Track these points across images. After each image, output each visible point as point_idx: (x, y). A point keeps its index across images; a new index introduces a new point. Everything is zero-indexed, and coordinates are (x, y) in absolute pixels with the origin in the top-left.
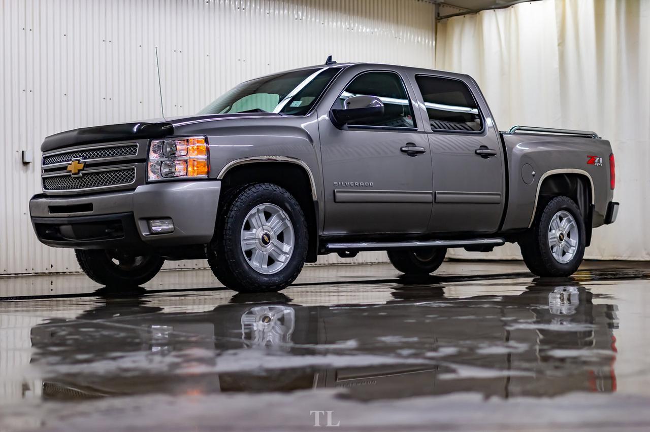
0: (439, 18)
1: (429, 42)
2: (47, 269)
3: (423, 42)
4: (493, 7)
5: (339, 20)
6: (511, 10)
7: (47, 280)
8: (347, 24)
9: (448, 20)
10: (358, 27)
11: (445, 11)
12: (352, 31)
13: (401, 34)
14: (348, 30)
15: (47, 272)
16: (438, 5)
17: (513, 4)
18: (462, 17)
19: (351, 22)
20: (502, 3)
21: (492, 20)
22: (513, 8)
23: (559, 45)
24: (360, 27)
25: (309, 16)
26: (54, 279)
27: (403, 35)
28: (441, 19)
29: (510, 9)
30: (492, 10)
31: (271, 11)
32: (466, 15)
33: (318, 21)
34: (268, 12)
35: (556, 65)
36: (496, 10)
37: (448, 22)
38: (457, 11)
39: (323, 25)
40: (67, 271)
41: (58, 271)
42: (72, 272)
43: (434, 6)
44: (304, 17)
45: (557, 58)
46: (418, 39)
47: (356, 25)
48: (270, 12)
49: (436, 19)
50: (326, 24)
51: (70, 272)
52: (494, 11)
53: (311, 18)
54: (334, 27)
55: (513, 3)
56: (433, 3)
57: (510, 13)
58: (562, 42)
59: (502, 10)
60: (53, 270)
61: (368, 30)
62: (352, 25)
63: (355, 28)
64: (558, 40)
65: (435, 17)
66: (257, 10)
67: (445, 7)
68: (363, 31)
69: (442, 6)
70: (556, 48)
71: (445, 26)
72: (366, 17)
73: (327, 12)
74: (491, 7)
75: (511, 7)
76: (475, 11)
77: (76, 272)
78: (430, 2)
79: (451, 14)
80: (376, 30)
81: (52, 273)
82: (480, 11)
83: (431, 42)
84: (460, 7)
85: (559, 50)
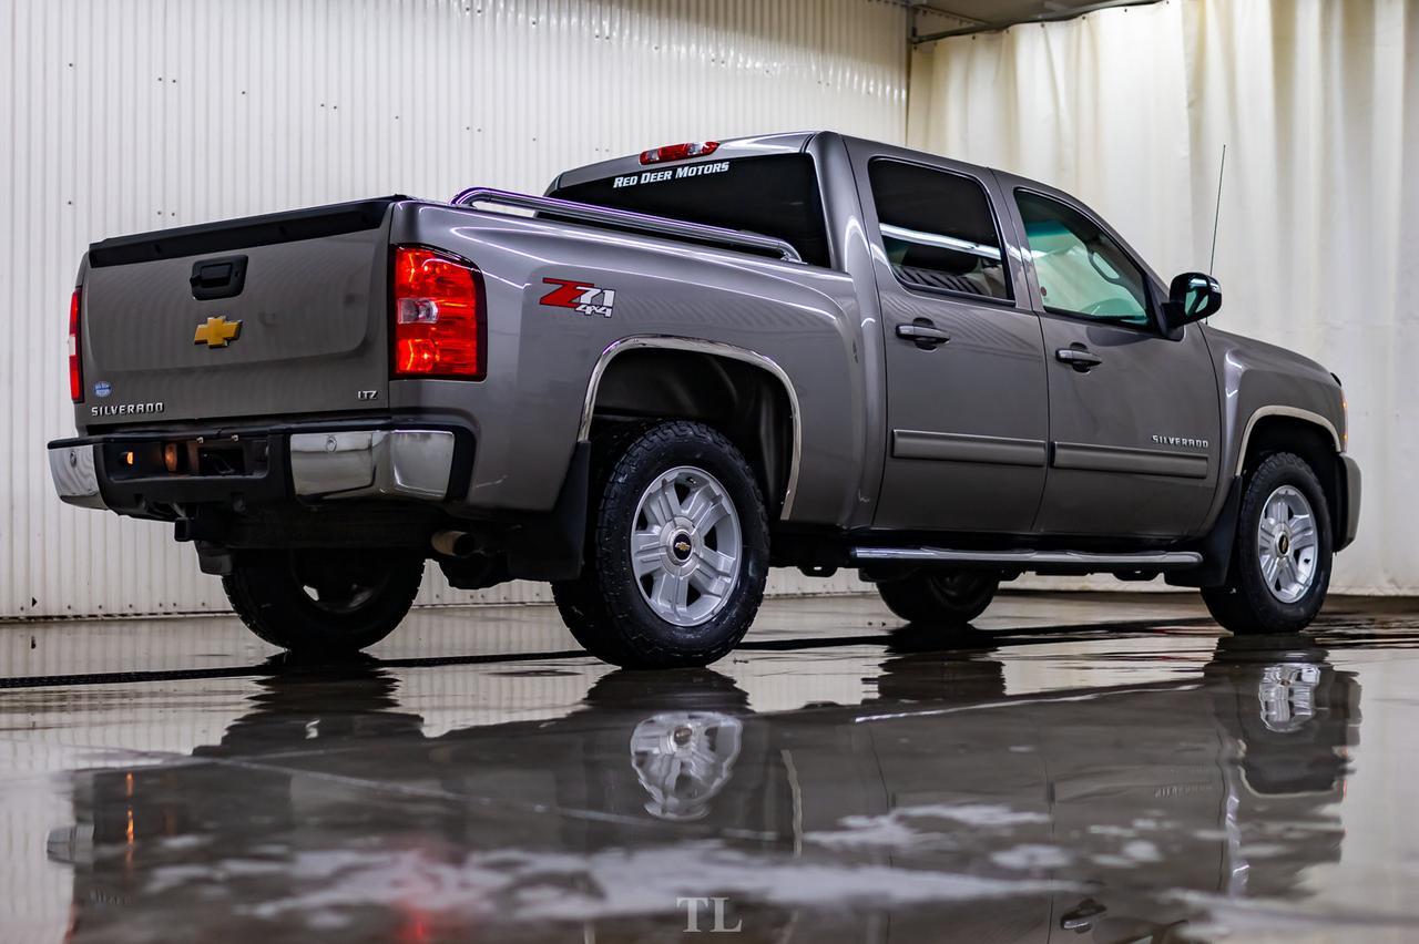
0: (916, 40)
1: (892, 91)
2: (22, 609)
3: (879, 93)
4: (1040, 17)
5: (693, 40)
6: (1081, 26)
7: (22, 636)
8: (710, 50)
9: (936, 44)
10: (736, 59)
11: (928, 25)
12: (723, 66)
13: (831, 72)
14: (713, 64)
15: (22, 614)
16: (914, 10)
17: (1086, 12)
18: (969, 37)
19: (720, 45)
20: (1058, 8)
21: (1036, 46)
22: (1085, 22)
23: (1191, 105)
24: (741, 59)
25: (627, 32)
26: (38, 633)
27: (835, 76)
28: (921, 41)
29: (1081, 22)
30: (1038, 25)
31: (542, 18)
32: (978, 35)
33: (646, 42)
34: (534, 19)
35: (1183, 150)
36: (1047, 24)
37: (936, 49)
38: (956, 26)
39: (656, 52)
40: (69, 613)
41: (49, 614)
42: (79, 616)
43: (904, 12)
44: (615, 34)
45: (1185, 135)
46: (868, 86)
47: (732, 53)
48: (538, 19)
49: (909, 41)
50: (665, 48)
51: (75, 617)
52: (1043, 26)
53: (631, 35)
54: (682, 57)
55: (1086, 8)
56: (902, 6)
57: (1079, 32)
58: (1197, 100)
59: (1060, 23)
60: (37, 611)
61: (758, 65)
62: (722, 54)
63: (730, 62)
64: (1189, 92)
65: (907, 35)
66: (509, 15)
67: (928, 13)
68: (748, 66)
69: (921, 12)
70: (1184, 113)
71: (930, 59)
72: (753, 34)
73: (667, 21)
74: (1035, 17)
75: (1081, 17)
76: (995, 24)
77: (90, 616)
78: (895, 4)
79: (941, 30)
80: (775, 64)
81: (33, 618)
82: (1008, 26)
83: (896, 92)
84: (963, 17)
85: (1190, 116)
